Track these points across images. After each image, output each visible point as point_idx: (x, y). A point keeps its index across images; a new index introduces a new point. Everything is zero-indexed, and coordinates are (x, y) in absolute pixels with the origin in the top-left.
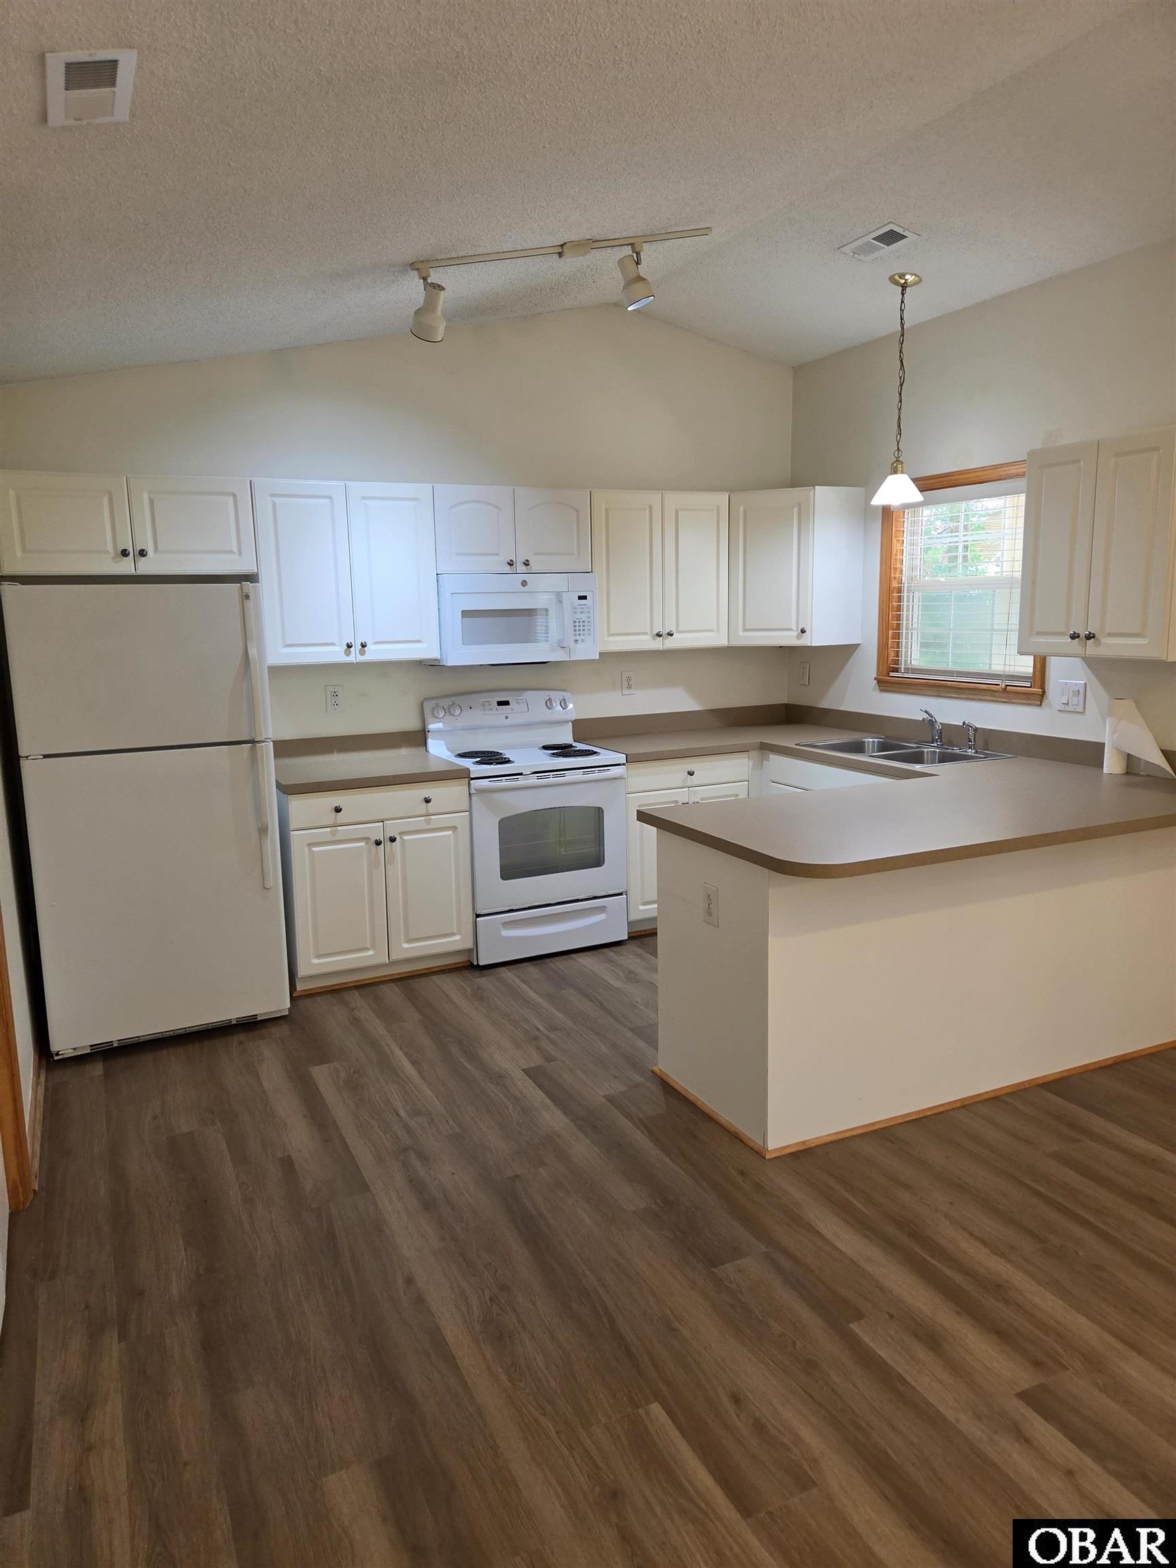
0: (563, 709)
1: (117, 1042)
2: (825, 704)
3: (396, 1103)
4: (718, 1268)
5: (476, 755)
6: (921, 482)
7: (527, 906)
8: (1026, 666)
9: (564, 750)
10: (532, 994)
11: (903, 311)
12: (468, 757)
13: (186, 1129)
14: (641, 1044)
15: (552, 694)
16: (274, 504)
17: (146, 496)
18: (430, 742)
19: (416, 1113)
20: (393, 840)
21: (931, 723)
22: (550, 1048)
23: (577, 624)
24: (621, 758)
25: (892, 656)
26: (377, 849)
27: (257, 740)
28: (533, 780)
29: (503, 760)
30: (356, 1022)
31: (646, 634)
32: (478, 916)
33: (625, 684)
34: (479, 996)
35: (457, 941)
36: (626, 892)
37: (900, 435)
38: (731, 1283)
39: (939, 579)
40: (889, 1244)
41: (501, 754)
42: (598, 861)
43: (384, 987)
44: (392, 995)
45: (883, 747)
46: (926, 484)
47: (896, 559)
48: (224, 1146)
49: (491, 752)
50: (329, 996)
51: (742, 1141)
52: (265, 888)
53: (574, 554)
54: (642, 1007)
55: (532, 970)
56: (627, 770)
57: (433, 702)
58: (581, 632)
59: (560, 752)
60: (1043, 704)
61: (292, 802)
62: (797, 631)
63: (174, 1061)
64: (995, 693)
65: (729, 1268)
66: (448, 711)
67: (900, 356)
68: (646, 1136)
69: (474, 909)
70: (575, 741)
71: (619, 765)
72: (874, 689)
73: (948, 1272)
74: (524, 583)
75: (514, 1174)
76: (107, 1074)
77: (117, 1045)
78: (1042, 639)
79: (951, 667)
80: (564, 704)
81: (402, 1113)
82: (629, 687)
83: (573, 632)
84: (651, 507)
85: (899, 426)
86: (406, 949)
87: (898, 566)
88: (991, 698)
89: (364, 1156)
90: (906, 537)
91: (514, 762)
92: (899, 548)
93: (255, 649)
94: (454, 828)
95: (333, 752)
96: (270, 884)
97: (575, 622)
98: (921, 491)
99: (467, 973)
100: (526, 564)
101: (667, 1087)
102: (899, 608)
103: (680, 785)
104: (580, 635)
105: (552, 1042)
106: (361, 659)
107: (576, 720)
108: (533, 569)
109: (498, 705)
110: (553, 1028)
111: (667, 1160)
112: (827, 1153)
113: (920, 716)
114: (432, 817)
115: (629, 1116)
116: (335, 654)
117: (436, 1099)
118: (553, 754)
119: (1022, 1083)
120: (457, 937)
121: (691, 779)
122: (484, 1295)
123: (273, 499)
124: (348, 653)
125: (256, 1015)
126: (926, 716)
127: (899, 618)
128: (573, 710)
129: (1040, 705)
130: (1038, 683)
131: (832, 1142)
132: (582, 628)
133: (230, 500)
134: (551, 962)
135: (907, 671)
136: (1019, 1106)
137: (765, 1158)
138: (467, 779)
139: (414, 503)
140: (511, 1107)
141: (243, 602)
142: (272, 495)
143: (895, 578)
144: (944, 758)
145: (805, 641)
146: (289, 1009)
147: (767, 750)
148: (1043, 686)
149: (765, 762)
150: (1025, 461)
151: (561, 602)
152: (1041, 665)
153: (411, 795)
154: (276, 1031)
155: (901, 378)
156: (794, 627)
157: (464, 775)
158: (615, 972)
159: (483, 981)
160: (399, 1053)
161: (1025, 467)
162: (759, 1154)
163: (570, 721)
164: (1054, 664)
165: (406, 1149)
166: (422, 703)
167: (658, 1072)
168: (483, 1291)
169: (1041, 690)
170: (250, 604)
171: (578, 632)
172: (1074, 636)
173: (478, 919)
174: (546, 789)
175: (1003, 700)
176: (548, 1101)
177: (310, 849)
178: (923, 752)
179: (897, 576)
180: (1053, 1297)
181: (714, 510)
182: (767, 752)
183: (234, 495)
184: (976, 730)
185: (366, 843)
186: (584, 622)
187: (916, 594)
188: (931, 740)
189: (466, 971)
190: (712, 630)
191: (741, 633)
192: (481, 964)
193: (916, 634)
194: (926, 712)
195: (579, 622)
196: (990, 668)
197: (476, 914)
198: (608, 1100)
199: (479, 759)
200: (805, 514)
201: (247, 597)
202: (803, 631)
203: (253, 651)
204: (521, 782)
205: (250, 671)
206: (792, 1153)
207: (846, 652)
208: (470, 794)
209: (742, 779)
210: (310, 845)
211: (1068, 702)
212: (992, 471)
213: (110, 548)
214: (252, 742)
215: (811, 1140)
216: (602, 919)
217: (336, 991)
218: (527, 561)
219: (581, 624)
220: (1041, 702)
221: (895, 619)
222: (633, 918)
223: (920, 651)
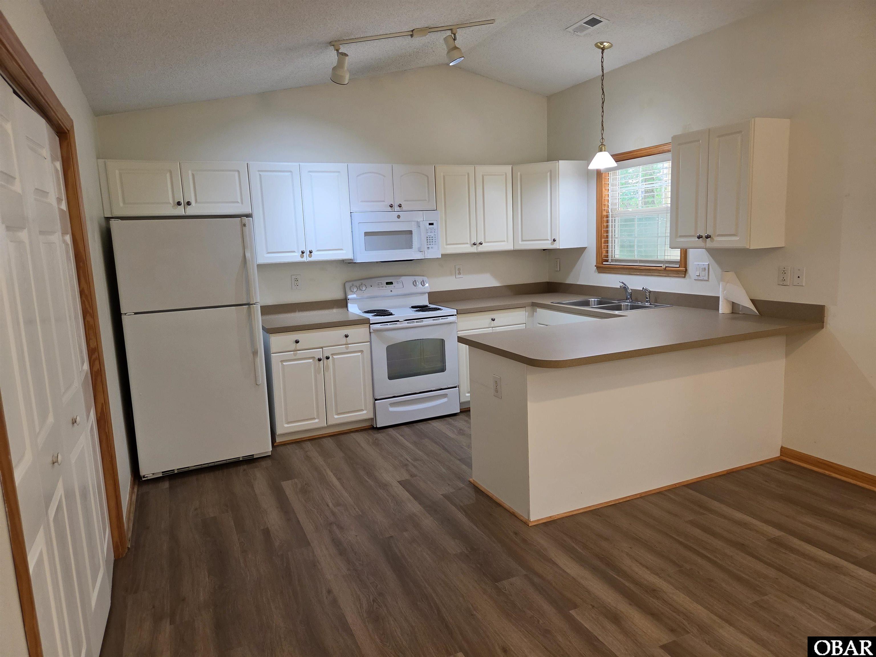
0: (423, 286)
1: (177, 470)
2: (570, 281)
3: (327, 500)
4: (499, 583)
5: (374, 312)
6: (615, 157)
7: (403, 394)
8: (675, 255)
9: (423, 308)
10: (405, 442)
11: (603, 62)
12: (370, 313)
13: (212, 515)
14: (464, 467)
15: (417, 278)
16: (260, 175)
17: (190, 172)
18: (349, 305)
19: (338, 504)
20: (328, 358)
21: (625, 288)
22: (413, 470)
23: (429, 239)
24: (454, 312)
25: (604, 254)
26: (319, 363)
27: (251, 303)
28: (406, 324)
29: (389, 314)
30: (308, 458)
31: (467, 244)
32: (376, 400)
33: (457, 272)
34: (376, 444)
35: (365, 414)
36: (459, 386)
37: (603, 130)
38: (506, 590)
39: (629, 210)
40: (594, 570)
41: (388, 311)
42: (443, 370)
43: (324, 440)
44: (329, 443)
45: (600, 303)
46: (619, 158)
47: (605, 199)
48: (232, 523)
49: (383, 310)
50: (294, 445)
51: (516, 517)
52: (257, 385)
53: (426, 200)
54: (466, 448)
55: (406, 429)
56: (457, 318)
57: (351, 284)
58: (431, 243)
59: (420, 309)
60: (686, 276)
61: (272, 338)
62: (551, 240)
63: (208, 480)
64: (659, 271)
65: (505, 583)
66: (359, 288)
67: (602, 87)
68: (463, 515)
69: (373, 396)
70: (429, 304)
71: (453, 315)
72: (595, 272)
73: (627, 584)
74: (399, 217)
75: (390, 536)
76: (171, 487)
77: (177, 472)
78: (682, 240)
79: (636, 258)
80: (423, 283)
81: (330, 505)
82: (460, 273)
83: (426, 243)
84: (468, 174)
85: (602, 125)
86: (336, 418)
87: (606, 203)
88: (658, 274)
89: (308, 527)
90: (610, 188)
91: (394, 315)
92: (606, 193)
93: (249, 254)
94: (362, 351)
95: (296, 311)
96: (260, 382)
97: (427, 237)
98: (616, 162)
99: (370, 432)
100: (400, 206)
101: (477, 490)
102: (607, 227)
103: (487, 326)
104: (430, 244)
105: (415, 466)
106: (309, 259)
107: (430, 292)
108: (403, 209)
109: (387, 284)
110: (416, 460)
111: (475, 527)
112: (563, 523)
113: (618, 285)
114: (349, 345)
115: (455, 505)
116: (296, 257)
117: (349, 498)
118: (417, 310)
119: (674, 484)
120: (365, 412)
121: (493, 322)
122: (370, 598)
123: (259, 173)
124: (302, 256)
125: (253, 455)
126: (622, 285)
127: (607, 232)
128: (428, 287)
129: (685, 277)
130: (683, 265)
131: (566, 517)
132: (431, 241)
133: (236, 174)
134: (417, 425)
135: (612, 261)
136: (672, 496)
137: (529, 526)
138: (368, 324)
139: (337, 174)
140: (390, 501)
141: (242, 228)
142: (259, 171)
143: (604, 210)
144: (633, 308)
145: (556, 246)
146: (271, 451)
147: (536, 306)
148: (686, 266)
149: (534, 313)
150: (671, 143)
151: (419, 226)
152: (684, 254)
153: (338, 333)
154: (264, 463)
155: (602, 99)
156: (549, 239)
157: (366, 322)
158: (452, 430)
159: (380, 436)
160: (330, 474)
161: (670, 147)
162: (526, 523)
163: (427, 293)
164: (691, 253)
165: (331, 523)
166: (345, 284)
167: (472, 481)
168: (369, 596)
169: (684, 269)
170: (246, 229)
171: (429, 243)
172: (699, 237)
173: (376, 402)
174: (412, 329)
175: (665, 275)
176: (411, 498)
177: (282, 364)
178: (621, 305)
179: (606, 208)
180: (684, 596)
181: (503, 175)
182: (535, 307)
183: (238, 171)
184: (650, 292)
185: (313, 360)
186: (432, 237)
187: (617, 219)
188: (626, 299)
189: (370, 431)
190: (504, 241)
191: (520, 242)
192: (378, 426)
193: (617, 241)
194: (622, 283)
195: (430, 237)
196: (658, 258)
197: (375, 399)
198: (444, 497)
199: (375, 314)
200: (553, 176)
201: (245, 225)
202: (554, 240)
203: (248, 255)
204: (398, 325)
205: (247, 265)
206: (544, 523)
207: (579, 251)
208: (370, 332)
209: (522, 322)
210: (282, 361)
211: (699, 275)
212: (655, 149)
213: (171, 201)
214: (248, 304)
215: (555, 515)
216: (444, 401)
217: (298, 442)
218: (400, 204)
219: (431, 239)
220: (685, 275)
221: (605, 233)
222: (462, 400)
223: (620, 250)
